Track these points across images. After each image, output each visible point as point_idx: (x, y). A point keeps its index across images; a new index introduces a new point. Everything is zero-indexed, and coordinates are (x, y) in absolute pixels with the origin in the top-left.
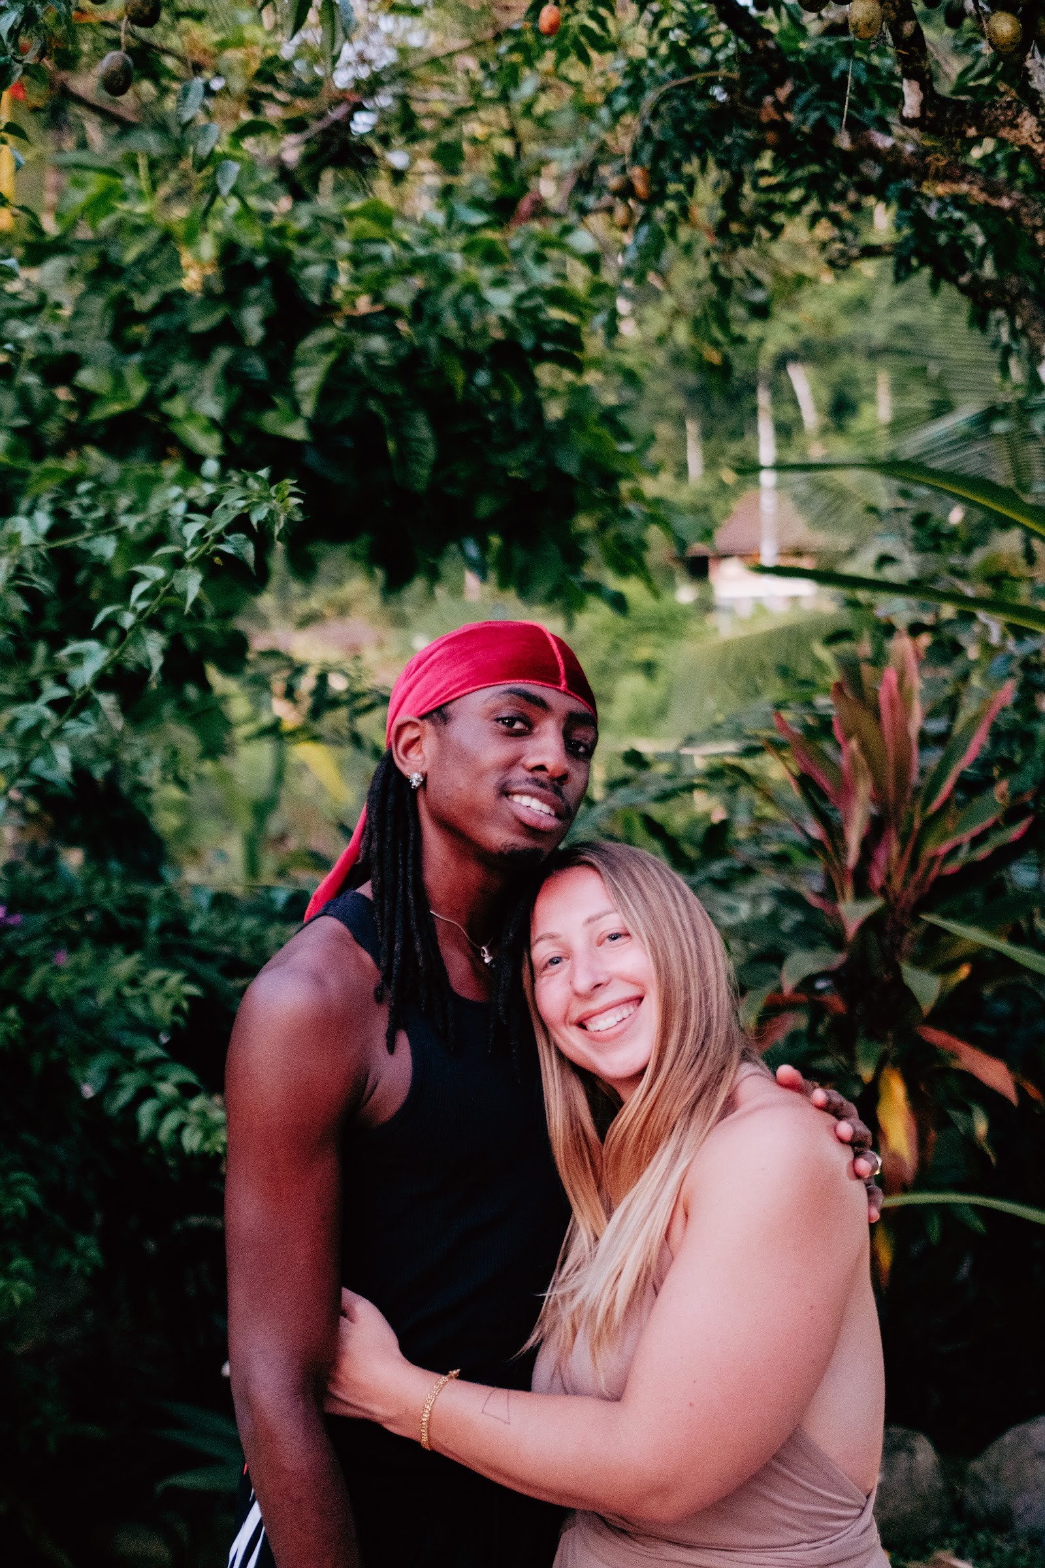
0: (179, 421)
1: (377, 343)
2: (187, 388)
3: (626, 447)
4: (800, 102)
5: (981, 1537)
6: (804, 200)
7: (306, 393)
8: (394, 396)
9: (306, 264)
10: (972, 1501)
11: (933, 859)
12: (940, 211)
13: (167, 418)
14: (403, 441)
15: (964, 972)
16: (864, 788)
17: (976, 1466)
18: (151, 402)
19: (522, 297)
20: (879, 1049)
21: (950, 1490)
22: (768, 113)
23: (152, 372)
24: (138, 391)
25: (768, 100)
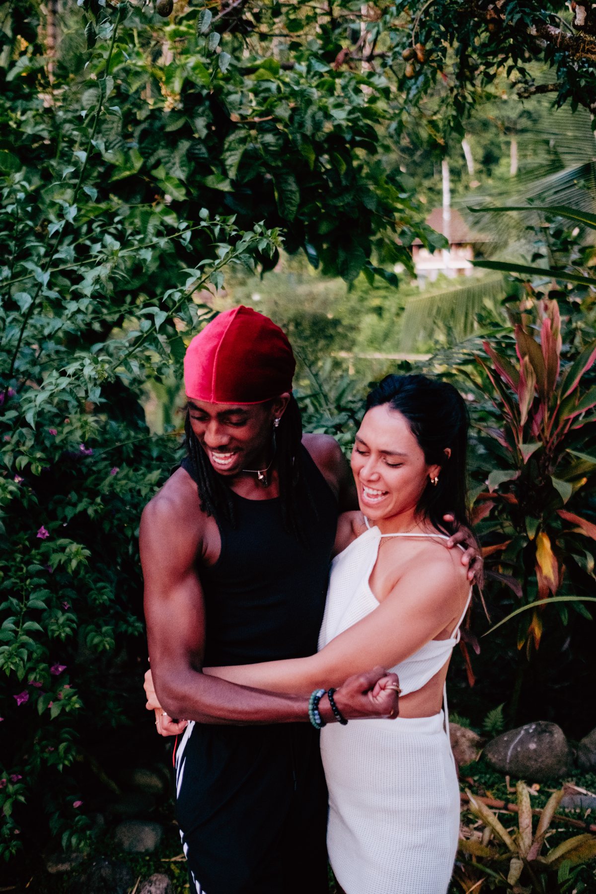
0: (161, 180)
1: (269, 138)
2: (166, 163)
3: (403, 196)
4: (509, 8)
5: (588, 776)
6: (505, 60)
7: (231, 166)
8: (278, 167)
9: (229, 93)
10: (583, 758)
11: (567, 421)
12: (580, 67)
13: (155, 179)
14: (282, 192)
15: (584, 481)
16: (531, 383)
17: (585, 741)
18: (145, 170)
19: (350, 113)
20: (537, 522)
21: (571, 753)
22: (490, 14)
23: (145, 153)
24: (138, 164)
25: (491, 6)
